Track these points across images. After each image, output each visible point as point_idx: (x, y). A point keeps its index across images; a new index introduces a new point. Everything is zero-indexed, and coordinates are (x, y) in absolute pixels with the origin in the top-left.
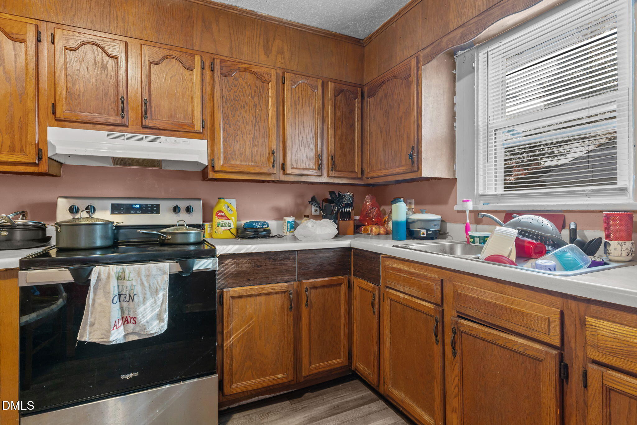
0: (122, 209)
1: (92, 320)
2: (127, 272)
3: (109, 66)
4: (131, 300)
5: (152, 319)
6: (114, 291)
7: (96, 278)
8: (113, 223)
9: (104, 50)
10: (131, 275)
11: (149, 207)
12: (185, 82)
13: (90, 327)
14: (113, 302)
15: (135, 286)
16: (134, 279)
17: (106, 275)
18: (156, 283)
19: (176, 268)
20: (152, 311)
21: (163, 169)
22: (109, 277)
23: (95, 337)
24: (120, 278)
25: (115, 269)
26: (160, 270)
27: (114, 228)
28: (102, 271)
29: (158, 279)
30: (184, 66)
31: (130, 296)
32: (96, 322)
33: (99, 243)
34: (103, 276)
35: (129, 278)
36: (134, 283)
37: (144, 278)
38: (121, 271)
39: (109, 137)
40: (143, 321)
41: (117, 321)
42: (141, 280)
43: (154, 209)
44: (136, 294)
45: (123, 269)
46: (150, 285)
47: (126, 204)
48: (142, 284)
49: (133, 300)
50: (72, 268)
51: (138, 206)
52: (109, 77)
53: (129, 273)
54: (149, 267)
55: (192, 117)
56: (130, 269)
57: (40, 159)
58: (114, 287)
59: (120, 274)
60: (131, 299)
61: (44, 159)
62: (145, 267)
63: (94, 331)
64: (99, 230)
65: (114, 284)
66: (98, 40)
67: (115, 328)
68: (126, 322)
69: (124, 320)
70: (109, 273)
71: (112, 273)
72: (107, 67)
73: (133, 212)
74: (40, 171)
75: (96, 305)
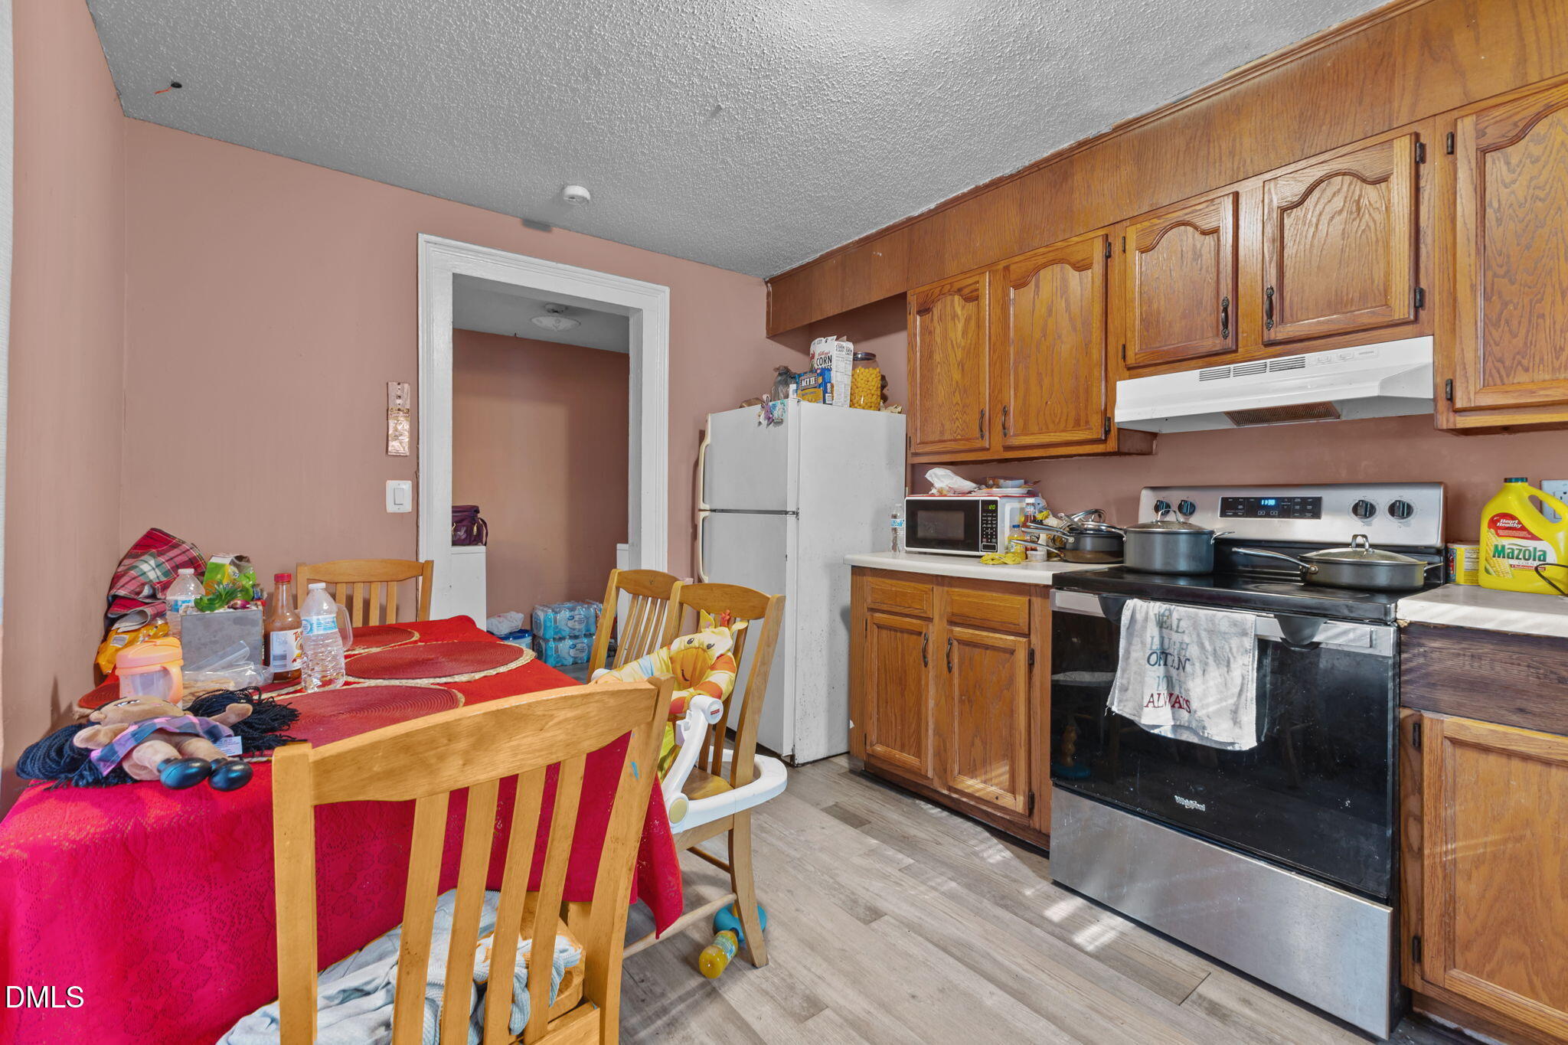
0: (1240, 507)
1: (1125, 682)
2: (1175, 616)
3: (1205, 250)
4: (1181, 668)
5: (1218, 713)
6: (1152, 644)
7: (1129, 617)
8: (1212, 533)
9: (1196, 228)
10: (1182, 623)
11: (1297, 504)
12: (1367, 216)
13: (1120, 691)
14: (1148, 662)
15: (1187, 644)
16: (1187, 632)
17: (1143, 614)
18: (1228, 650)
19: (1271, 628)
20: (1221, 700)
21: (1343, 418)
22: (1146, 619)
23: (1127, 710)
24: (1162, 624)
25: (1156, 607)
26: (1235, 625)
27: (1212, 542)
28: (1138, 608)
29: (1232, 641)
30: (1364, 181)
31: (1180, 660)
32: (1130, 687)
33: (1183, 565)
34: (1139, 617)
35: (1178, 627)
36: (1187, 639)
37: (1204, 634)
38: (1167, 613)
39: (1202, 378)
40: (1201, 713)
41: (1156, 697)
42: (1199, 635)
43: (1312, 509)
44: (1189, 660)
45: (1170, 610)
46: (1215, 650)
47: (1248, 499)
48: (1202, 646)
49: (1184, 668)
50: (1104, 595)
51: (1272, 502)
52: (1204, 270)
53: (1179, 620)
54: (1214, 616)
55: (1386, 291)
56: (1180, 612)
57: (1107, 432)
58: (1153, 638)
59: (1165, 618)
60: (1181, 666)
61: (1114, 433)
62: (1206, 615)
63: (1127, 700)
64: (1183, 544)
65: (1152, 632)
66: (1186, 214)
67: (1151, 705)
68: (1177, 705)
69: (1173, 699)
70: (1147, 613)
71: (1151, 615)
72: (1201, 255)
73: (1261, 513)
74: (1108, 450)
75: (1131, 660)
